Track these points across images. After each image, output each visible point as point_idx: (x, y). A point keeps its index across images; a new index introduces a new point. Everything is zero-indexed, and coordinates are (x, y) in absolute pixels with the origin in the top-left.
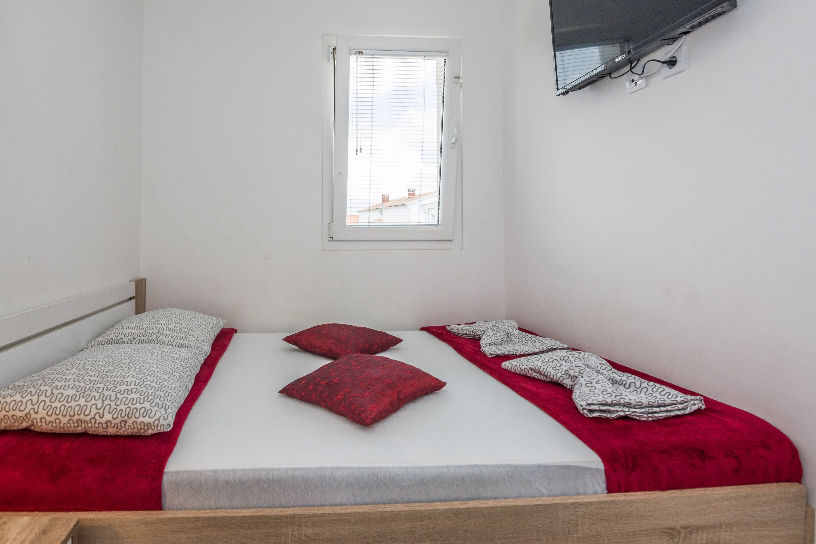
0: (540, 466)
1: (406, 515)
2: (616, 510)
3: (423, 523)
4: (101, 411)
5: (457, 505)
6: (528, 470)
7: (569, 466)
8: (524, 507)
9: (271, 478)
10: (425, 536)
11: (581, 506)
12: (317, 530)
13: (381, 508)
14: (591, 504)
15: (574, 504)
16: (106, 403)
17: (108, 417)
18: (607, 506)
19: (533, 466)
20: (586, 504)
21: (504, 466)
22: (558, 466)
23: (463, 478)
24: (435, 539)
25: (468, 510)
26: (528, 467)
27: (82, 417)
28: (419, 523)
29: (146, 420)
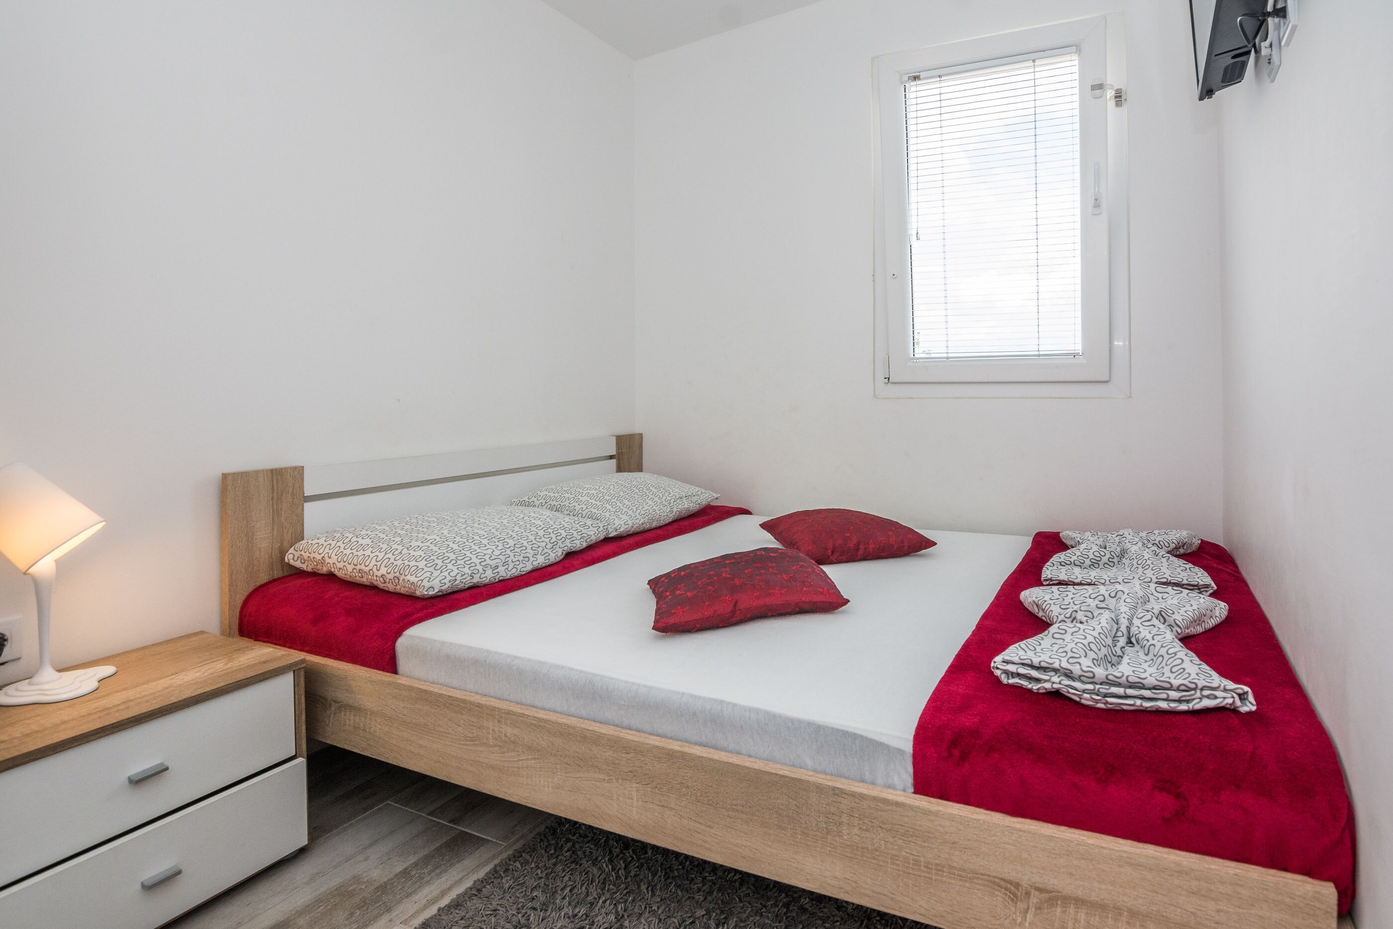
0: (809, 724)
1: (609, 740)
2: (906, 819)
3: (629, 756)
4: (379, 564)
5: (675, 746)
6: (790, 724)
7: (855, 734)
8: (759, 772)
9: (488, 662)
10: (631, 775)
11: (846, 796)
12: (516, 731)
13: (586, 725)
14: (862, 797)
15: (834, 789)
16: (387, 556)
17: (383, 571)
18: (889, 808)
19: (800, 722)
20: (853, 795)
21: (757, 711)
22: (838, 730)
23: (695, 713)
24: (644, 783)
25: (683, 755)
26: (792, 721)
27: (363, 567)
28: (624, 755)
29: (413, 579)
